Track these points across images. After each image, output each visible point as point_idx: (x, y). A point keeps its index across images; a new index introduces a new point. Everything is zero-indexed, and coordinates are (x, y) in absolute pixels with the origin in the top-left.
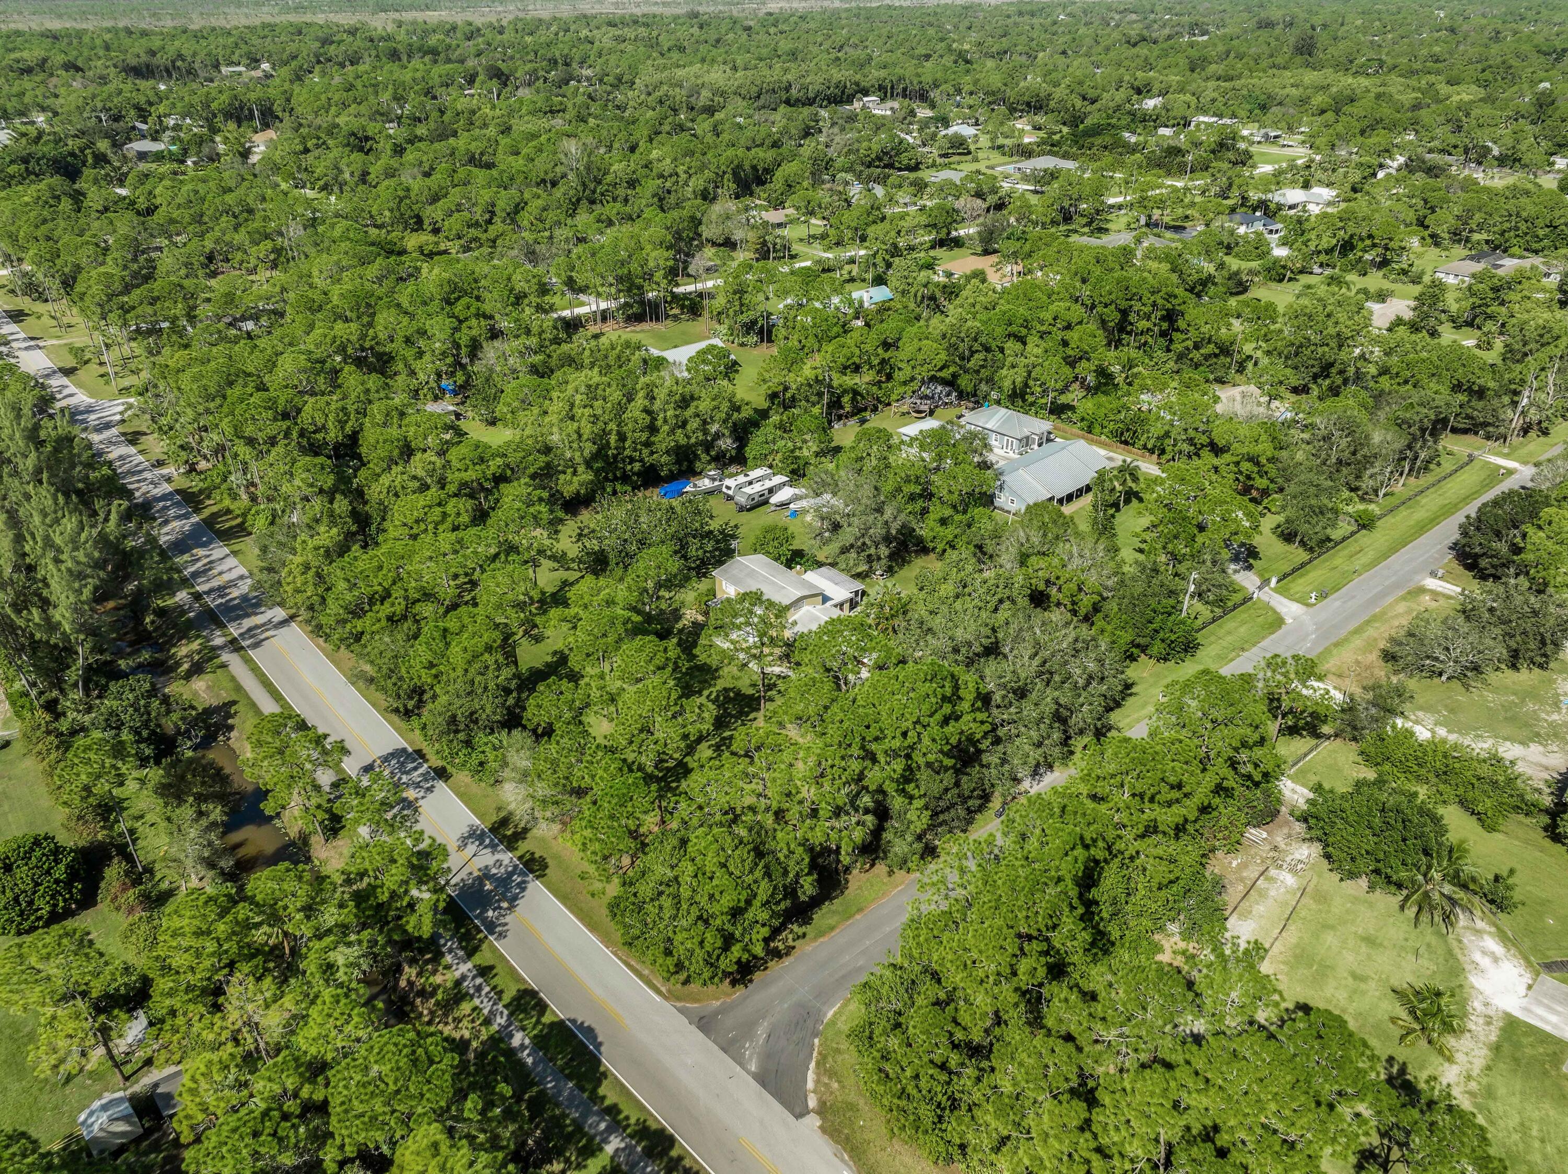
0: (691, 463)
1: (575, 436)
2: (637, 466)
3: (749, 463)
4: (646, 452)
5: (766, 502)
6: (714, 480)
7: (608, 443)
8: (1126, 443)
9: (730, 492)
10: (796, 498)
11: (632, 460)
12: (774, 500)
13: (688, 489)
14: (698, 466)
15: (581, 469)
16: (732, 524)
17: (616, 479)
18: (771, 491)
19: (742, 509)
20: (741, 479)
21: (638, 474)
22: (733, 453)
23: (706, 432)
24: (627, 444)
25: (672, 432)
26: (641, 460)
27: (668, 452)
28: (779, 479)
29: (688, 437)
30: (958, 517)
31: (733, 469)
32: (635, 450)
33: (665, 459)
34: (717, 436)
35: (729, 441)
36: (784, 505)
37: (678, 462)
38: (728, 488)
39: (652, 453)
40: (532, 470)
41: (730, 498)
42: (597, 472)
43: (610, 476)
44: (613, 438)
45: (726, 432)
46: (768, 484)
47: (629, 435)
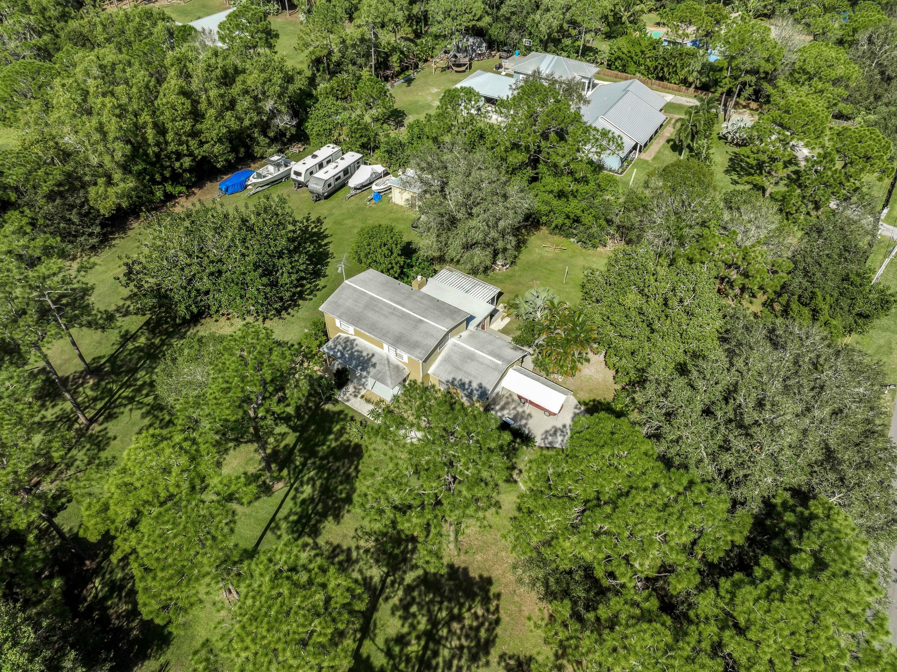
0: (248, 148)
1: (97, 136)
2: (187, 162)
3: (313, 140)
4: (194, 144)
5: (344, 185)
6: (278, 165)
7: (145, 139)
8: (662, 79)
9: (301, 179)
10: (377, 177)
11: (179, 156)
12: (355, 181)
13: (252, 180)
14: (258, 150)
15: (117, 176)
16: (313, 218)
17: (165, 179)
18: (348, 172)
19: (318, 198)
20: (310, 162)
21: (190, 170)
22: (293, 131)
23: (259, 111)
24: (170, 136)
25: (220, 116)
26: (191, 154)
27: (220, 141)
28: (351, 157)
29: (241, 120)
31: (295, 149)
32: (180, 143)
33: (218, 149)
34: (273, 114)
35: (287, 118)
36: (365, 186)
37: (234, 149)
38: (298, 174)
39: (201, 144)
40: (45, 189)
41: (301, 185)
42: (139, 175)
43: (158, 177)
44: (150, 133)
45: (283, 108)
46: (342, 164)
47: (169, 125)
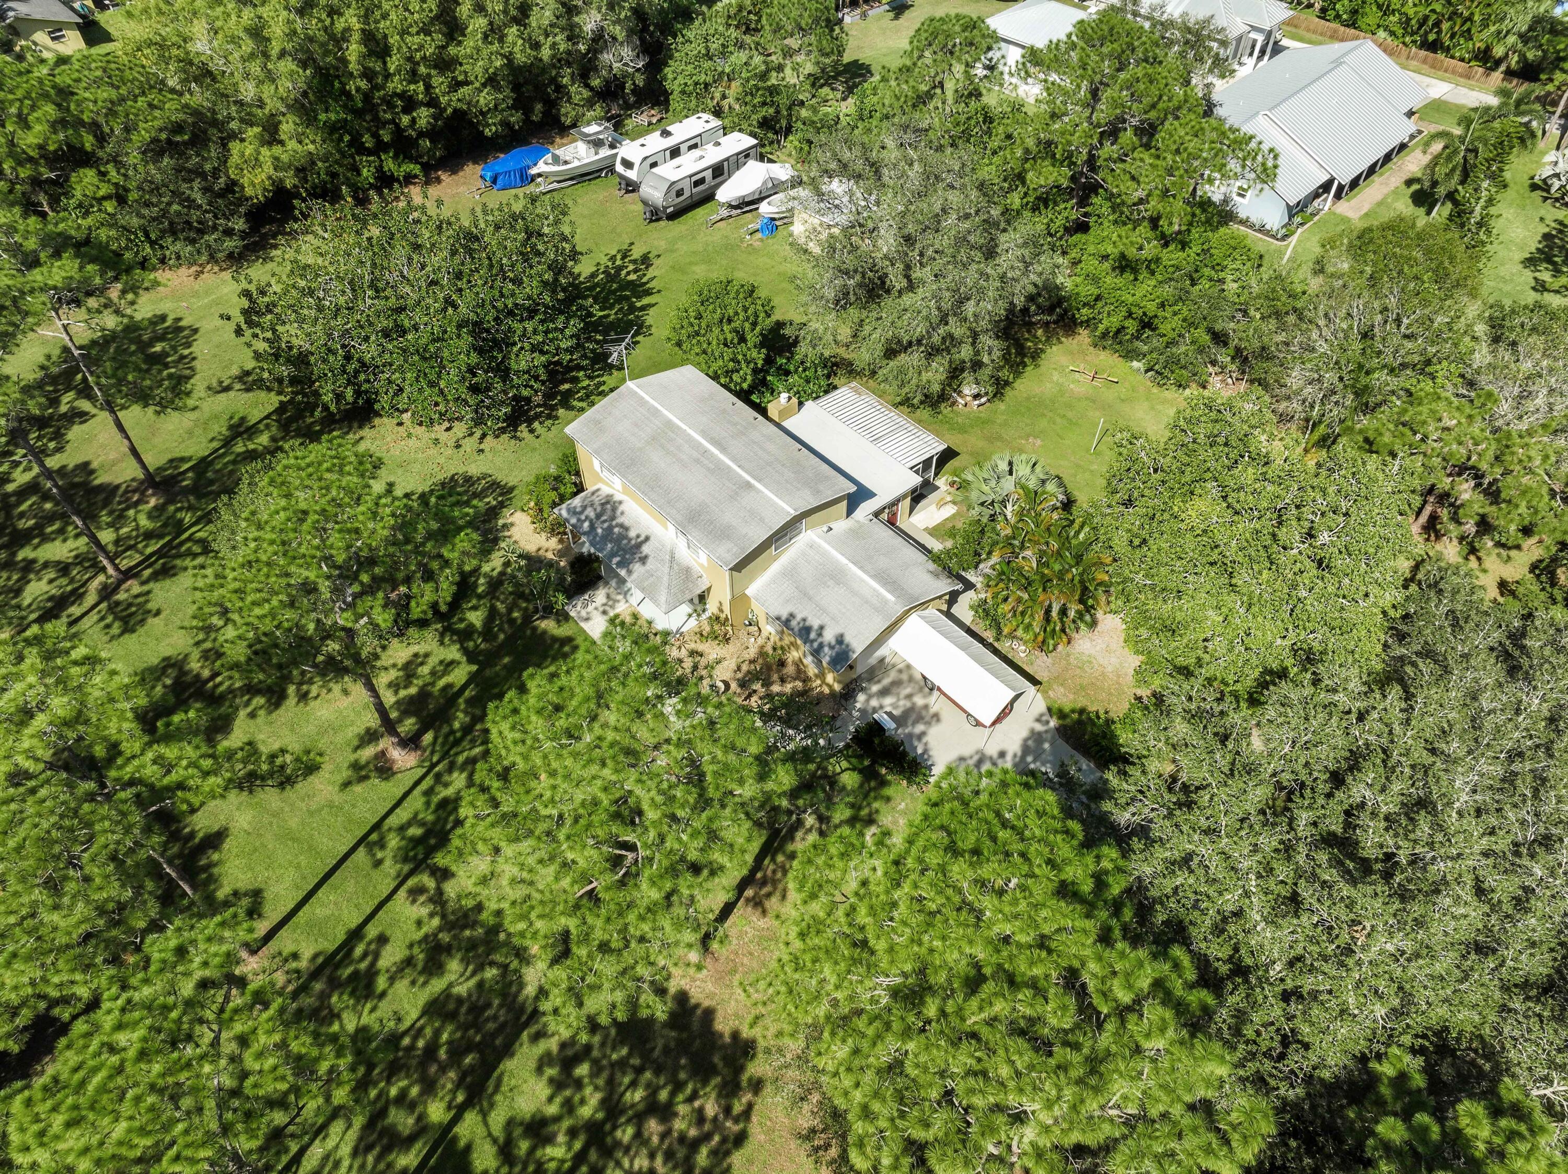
0: (551, 105)
1: (248, 45)
2: (424, 116)
3: (676, 102)
4: (439, 82)
5: (709, 197)
6: (597, 144)
7: (344, 61)
8: (1433, 47)
9: (632, 175)
10: (773, 188)
11: (410, 104)
12: (728, 192)
13: (541, 167)
14: (567, 112)
15: (287, 127)
16: (636, 254)
17: (381, 147)
18: (720, 171)
19: (655, 215)
20: (655, 143)
21: (432, 133)
22: (640, 80)
23: (573, 35)
24: (393, 64)
25: (494, 32)
26: (432, 102)
27: (491, 81)
28: (740, 141)
29: (536, 46)
30: (1172, 256)
31: (640, 119)
32: (414, 76)
33: (485, 99)
34: (599, 40)
35: (627, 52)
36: (747, 205)
37: (521, 103)
38: (628, 164)
39: (456, 85)
40: (143, 135)
41: (631, 187)
42: (333, 129)
43: (368, 141)
44: (354, 51)
45: (619, 32)
46: (712, 155)
47: (394, 40)
